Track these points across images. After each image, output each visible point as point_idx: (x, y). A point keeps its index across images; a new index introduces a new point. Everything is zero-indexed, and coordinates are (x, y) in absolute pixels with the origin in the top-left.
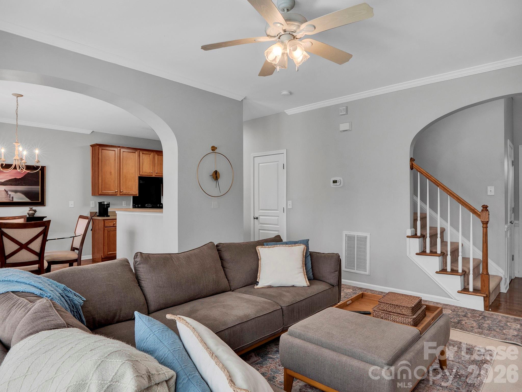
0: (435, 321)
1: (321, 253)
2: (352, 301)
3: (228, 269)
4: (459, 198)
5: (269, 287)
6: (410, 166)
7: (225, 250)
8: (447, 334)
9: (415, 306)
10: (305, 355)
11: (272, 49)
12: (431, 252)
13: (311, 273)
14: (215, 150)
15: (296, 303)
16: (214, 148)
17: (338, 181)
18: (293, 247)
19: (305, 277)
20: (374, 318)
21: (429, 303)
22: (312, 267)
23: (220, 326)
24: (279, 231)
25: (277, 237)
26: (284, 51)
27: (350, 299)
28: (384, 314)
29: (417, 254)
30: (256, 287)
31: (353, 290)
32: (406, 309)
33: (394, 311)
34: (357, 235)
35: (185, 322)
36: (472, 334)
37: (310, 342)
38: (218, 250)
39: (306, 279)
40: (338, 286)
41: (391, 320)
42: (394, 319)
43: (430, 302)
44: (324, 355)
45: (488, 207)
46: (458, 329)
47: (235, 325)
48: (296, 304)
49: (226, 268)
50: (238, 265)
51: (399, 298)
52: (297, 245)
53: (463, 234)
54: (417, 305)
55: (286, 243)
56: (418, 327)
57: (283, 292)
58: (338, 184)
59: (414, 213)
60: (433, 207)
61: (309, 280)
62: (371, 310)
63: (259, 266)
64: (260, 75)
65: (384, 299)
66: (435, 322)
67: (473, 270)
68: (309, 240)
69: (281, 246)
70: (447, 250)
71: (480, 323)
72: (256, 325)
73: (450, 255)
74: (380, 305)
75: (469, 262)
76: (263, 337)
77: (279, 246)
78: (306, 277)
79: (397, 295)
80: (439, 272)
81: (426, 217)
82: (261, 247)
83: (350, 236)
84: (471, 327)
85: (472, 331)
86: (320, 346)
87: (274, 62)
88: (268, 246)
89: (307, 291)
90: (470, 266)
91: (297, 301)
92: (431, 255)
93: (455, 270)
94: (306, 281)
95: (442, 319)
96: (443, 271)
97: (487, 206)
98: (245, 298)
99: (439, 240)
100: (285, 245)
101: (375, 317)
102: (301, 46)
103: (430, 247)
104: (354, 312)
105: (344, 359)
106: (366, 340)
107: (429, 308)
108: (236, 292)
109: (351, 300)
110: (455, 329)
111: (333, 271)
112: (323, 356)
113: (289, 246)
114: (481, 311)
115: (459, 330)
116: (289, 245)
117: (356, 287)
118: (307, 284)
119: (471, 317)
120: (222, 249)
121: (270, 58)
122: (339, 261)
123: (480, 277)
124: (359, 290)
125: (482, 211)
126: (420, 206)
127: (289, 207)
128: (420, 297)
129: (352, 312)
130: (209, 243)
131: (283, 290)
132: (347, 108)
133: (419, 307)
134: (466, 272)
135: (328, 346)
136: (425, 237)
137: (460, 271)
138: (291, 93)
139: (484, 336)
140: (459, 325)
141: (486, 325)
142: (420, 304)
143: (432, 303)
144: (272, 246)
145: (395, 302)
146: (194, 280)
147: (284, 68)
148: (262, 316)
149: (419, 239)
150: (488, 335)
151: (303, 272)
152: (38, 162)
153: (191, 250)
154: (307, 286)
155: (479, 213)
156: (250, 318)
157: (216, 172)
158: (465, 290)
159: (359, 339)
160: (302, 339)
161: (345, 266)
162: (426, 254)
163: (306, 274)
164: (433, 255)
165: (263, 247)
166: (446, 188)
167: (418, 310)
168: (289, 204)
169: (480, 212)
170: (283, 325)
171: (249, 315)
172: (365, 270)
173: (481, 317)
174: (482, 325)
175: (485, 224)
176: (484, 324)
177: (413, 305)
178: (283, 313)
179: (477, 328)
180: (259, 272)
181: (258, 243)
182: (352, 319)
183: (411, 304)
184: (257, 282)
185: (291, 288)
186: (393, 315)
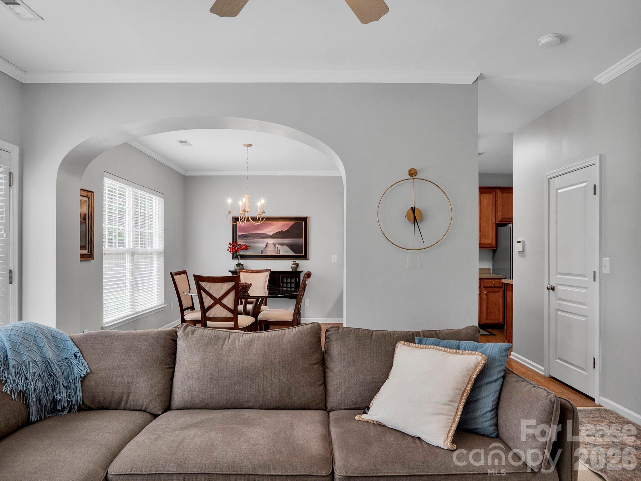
3: (332, 371)
16: (413, 173)
18: (456, 355)
19: (451, 427)
24: (587, 317)
30: (364, 417)
39: (449, 432)
52: (467, 352)
69: (435, 349)
78: (454, 428)
82: (404, 344)
94: (449, 436)
113: (449, 352)
116: (451, 351)
118: (447, 444)
127: (604, 271)
152: (264, 212)
154: (446, 448)
157: (413, 210)
165: (408, 344)
168: (604, 264)
184: (369, 406)
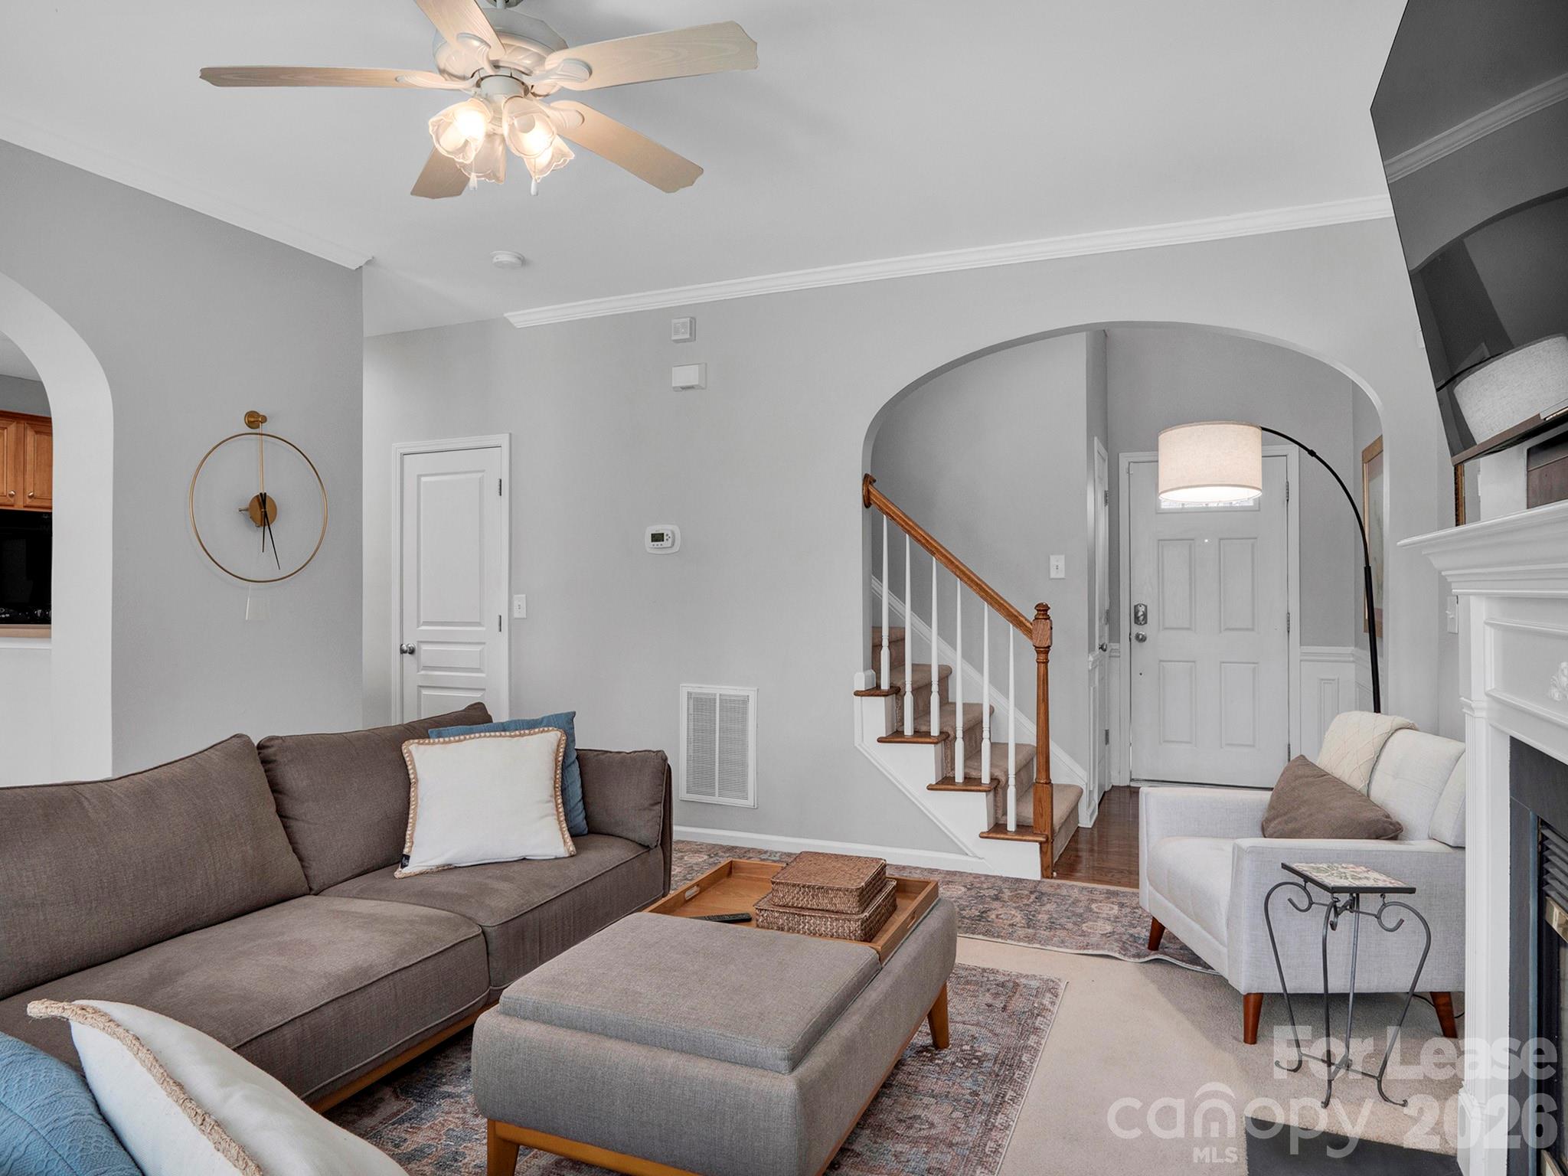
0: (919, 921)
1: (611, 752)
2: (699, 889)
3: (303, 821)
4: (983, 586)
5: (444, 870)
6: (864, 497)
7: (290, 758)
8: (949, 951)
9: (867, 885)
10: (552, 1070)
11: (453, 114)
12: (916, 732)
13: (582, 816)
14: (258, 427)
15: (532, 910)
16: (254, 420)
17: (667, 535)
18: (525, 737)
19: (561, 829)
20: (759, 929)
21: (910, 873)
22: (583, 798)
23: (266, 1016)
24: (484, 690)
25: (475, 709)
26: (494, 127)
27: (694, 882)
28: (785, 918)
29: (881, 740)
30: (400, 873)
31: (709, 855)
32: (845, 895)
33: (813, 904)
34: (720, 695)
35: (103, 1019)
36: (1013, 942)
37: (569, 1028)
38: (265, 762)
39: (563, 835)
40: (662, 848)
41: (804, 933)
42: (812, 928)
43: (913, 871)
44: (609, 1061)
45: (1049, 608)
46: (979, 934)
47: (321, 1006)
48: (530, 916)
49: (292, 818)
50: (338, 806)
51: (827, 865)
52: (537, 730)
53: (993, 681)
54: (873, 882)
55: (504, 728)
56: (874, 943)
57: (488, 881)
58: (665, 544)
59: (873, 627)
60: (921, 609)
61: (573, 836)
62: (750, 910)
63: (412, 803)
64: (418, 191)
65: (786, 875)
66: (919, 923)
67: (1015, 775)
68: (574, 713)
69: (485, 736)
70: (955, 725)
71: (1032, 913)
72: (396, 995)
73: (963, 738)
74: (777, 890)
75: (1005, 756)
76: (420, 1031)
77: (480, 737)
78: (565, 829)
79: (821, 858)
80: (935, 787)
81: (903, 639)
82: (419, 743)
83: (701, 699)
84: (1010, 925)
85: (1010, 936)
86: (599, 1034)
87: (459, 158)
88: (441, 740)
89: (567, 872)
90: (1008, 766)
91: (535, 903)
92: (915, 740)
93: (975, 779)
94: (564, 841)
95: (936, 913)
96: (946, 782)
97: (1047, 605)
98: (359, 911)
99: (935, 699)
100: (498, 734)
101: (763, 927)
102: (547, 119)
103: (915, 719)
104: (704, 918)
105: (670, 1061)
106: (731, 999)
107: (904, 888)
108: (330, 896)
109: (698, 886)
110: (971, 936)
111: (647, 803)
112: (607, 1063)
113: (511, 736)
114: (1034, 881)
115: (981, 937)
116: (512, 734)
117: (717, 845)
118: (568, 850)
119: (1011, 899)
120: (277, 758)
121: (447, 144)
122: (665, 774)
123: (1032, 791)
124: (728, 855)
125: (1036, 619)
126: (889, 608)
127: (516, 615)
128: (881, 859)
129: (697, 921)
130: (231, 738)
131: (490, 874)
132: (693, 321)
133: (879, 886)
134: (999, 781)
135: (622, 1031)
136: (902, 693)
137: (986, 779)
138: (523, 261)
139: (1038, 946)
140: (983, 923)
141: (1043, 917)
142: (880, 879)
143: (918, 871)
144: (457, 738)
145: (817, 878)
146: (170, 868)
147: (494, 181)
148: (416, 963)
149: (887, 698)
150: (1046, 942)
151: (555, 812)
153: (160, 766)
154: (567, 855)
155: (1028, 624)
156: (374, 976)
157: (262, 500)
158: (997, 829)
159: (714, 997)
160: (544, 1022)
161: (688, 787)
162: (903, 740)
163: (565, 820)
164: (920, 740)
165: (427, 741)
166: (952, 559)
167: (875, 896)
168: (516, 603)
169: (1031, 621)
170: (490, 984)
171: (371, 966)
172: (743, 792)
173: (1033, 897)
174: (1034, 918)
175: (1043, 651)
176: (1039, 913)
177: (863, 884)
178: (490, 948)
179: (1024, 927)
180: (410, 825)
181: (408, 730)
182: (695, 941)
183: (859, 881)
184: (404, 855)
185: (517, 867)
186: (809, 916)
